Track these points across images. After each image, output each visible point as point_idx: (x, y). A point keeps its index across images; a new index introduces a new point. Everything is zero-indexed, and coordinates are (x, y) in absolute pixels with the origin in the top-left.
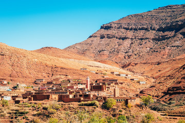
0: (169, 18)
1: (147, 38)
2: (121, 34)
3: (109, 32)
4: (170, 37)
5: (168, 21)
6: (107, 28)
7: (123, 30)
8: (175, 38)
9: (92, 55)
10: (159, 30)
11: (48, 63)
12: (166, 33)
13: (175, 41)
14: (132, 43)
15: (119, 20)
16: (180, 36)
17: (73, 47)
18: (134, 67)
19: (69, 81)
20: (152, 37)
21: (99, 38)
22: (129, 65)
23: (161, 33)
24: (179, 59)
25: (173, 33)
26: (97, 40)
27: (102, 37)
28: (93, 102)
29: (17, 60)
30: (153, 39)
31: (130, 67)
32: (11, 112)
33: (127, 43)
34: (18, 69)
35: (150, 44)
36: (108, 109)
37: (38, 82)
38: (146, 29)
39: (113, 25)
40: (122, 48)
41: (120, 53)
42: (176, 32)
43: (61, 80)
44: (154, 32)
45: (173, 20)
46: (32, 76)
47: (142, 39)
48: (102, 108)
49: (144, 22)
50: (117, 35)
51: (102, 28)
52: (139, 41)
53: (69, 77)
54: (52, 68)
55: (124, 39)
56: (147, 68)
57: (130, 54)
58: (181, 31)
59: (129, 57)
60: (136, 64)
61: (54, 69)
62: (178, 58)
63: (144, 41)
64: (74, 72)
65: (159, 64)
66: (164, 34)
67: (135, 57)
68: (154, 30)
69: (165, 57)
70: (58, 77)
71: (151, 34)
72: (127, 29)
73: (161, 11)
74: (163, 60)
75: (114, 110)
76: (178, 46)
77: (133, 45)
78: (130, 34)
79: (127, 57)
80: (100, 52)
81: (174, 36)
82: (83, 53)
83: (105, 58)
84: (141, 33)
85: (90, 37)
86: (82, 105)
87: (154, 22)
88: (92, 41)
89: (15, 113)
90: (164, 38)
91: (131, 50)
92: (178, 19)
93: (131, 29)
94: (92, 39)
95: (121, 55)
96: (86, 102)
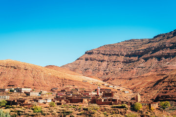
0: (133, 48)
1: (118, 61)
2: (100, 58)
3: (92, 56)
4: (135, 61)
5: (132, 50)
6: (90, 53)
7: (101, 55)
8: (139, 62)
9: (80, 72)
10: (126, 56)
11: (59, 76)
12: (132, 58)
13: (139, 64)
14: (108, 64)
15: (98, 48)
16: (143, 60)
17: (67, 66)
18: (113, 81)
19: (77, 89)
20: (122, 60)
21: (84, 60)
22: (108, 79)
23: (128, 58)
24: (147, 76)
25: (136, 58)
26: (83, 62)
27: (87, 60)
28: (123, 105)
29: (36, 73)
30: (123, 62)
31: (109, 81)
32: (59, 111)
33: (105, 64)
34: (38, 80)
35: (121, 65)
36: (136, 111)
37: (54, 90)
38: (118, 55)
39: (94, 52)
40: (101, 67)
41: (101, 71)
42: (139, 58)
43: (70, 89)
44: (123, 57)
45: (136, 49)
46: (49, 85)
47: (115, 62)
48: (132, 110)
49: (116, 50)
50: (97, 58)
51: (86, 53)
52: (113, 63)
53: (76, 87)
54: (62, 80)
55: (102, 61)
56: (122, 82)
57: (107, 72)
58: (143, 57)
59: (107, 74)
60: (113, 79)
61: (64, 81)
62: (145, 75)
63: (116, 63)
64: (79, 83)
65: (130, 79)
66: (130, 59)
67: (111, 74)
68: (123, 55)
69: (134, 74)
70: (68, 86)
71: (121, 59)
72: (104, 54)
73: (127, 43)
74: (133, 77)
75: (141, 112)
76: (142, 67)
77: (109, 66)
78: (106, 58)
79: (105, 74)
80: (86, 70)
81: (138, 60)
82: (74, 70)
83: (90, 74)
84: (114, 58)
85: (78, 59)
86: (114, 107)
87: (122, 50)
88: (80, 62)
89: (63, 113)
90: (130, 61)
91: (108, 69)
92: (140, 49)
93: (107, 55)
94: (79, 60)
95: (101, 72)
96: (117, 105)
